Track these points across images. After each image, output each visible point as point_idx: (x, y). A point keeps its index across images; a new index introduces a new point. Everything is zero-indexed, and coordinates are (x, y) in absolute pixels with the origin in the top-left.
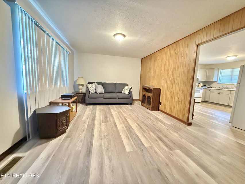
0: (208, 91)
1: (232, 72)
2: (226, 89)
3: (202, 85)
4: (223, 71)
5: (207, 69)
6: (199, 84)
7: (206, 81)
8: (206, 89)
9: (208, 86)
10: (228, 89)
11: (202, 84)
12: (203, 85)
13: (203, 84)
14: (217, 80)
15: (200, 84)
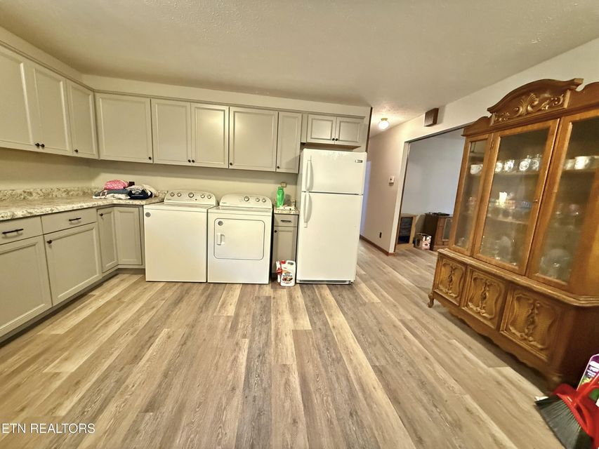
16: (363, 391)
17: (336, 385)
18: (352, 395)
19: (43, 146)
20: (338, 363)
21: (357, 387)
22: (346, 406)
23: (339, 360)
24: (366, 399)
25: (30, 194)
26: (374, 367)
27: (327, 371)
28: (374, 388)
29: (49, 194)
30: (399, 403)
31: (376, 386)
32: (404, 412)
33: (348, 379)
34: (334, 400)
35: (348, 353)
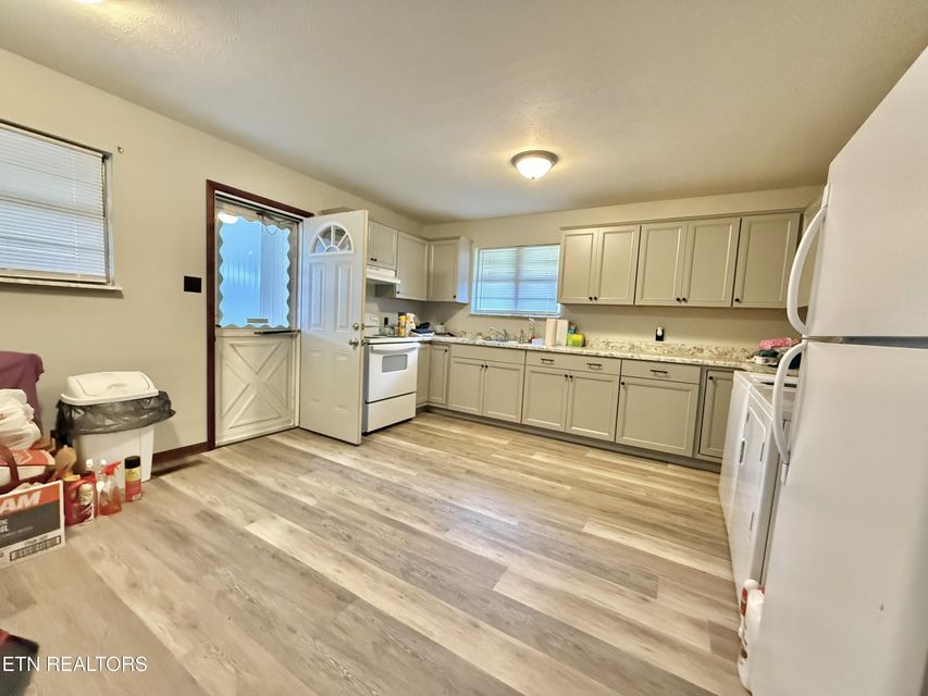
0: (439, 353)
1: (518, 262)
2: (502, 344)
3: (411, 320)
4: (488, 254)
5: (429, 240)
6: (400, 314)
7: (428, 302)
8: (430, 342)
9: (439, 328)
10: (507, 344)
11: (411, 316)
12: (419, 323)
13: (420, 314)
14: (470, 300)
15: (403, 318)
16: (351, 562)
17: (382, 548)
18: (359, 550)
19: (684, 299)
20: (402, 569)
21: (360, 560)
22: (359, 538)
23: (406, 574)
24: (343, 555)
25: (702, 350)
26: (352, 599)
27: (405, 553)
28: (339, 571)
29: (726, 354)
30: (302, 574)
31: (337, 575)
32: (293, 568)
33: (376, 561)
34: (372, 536)
35: (403, 593)
